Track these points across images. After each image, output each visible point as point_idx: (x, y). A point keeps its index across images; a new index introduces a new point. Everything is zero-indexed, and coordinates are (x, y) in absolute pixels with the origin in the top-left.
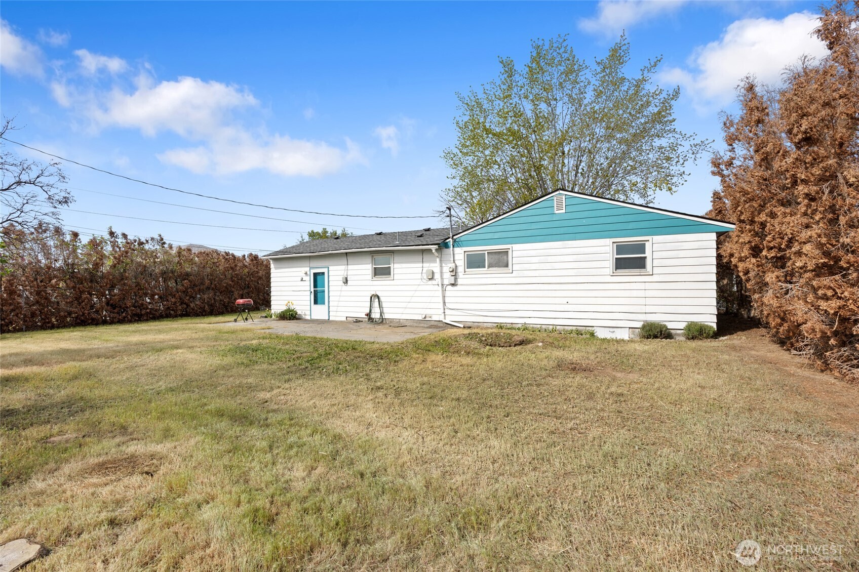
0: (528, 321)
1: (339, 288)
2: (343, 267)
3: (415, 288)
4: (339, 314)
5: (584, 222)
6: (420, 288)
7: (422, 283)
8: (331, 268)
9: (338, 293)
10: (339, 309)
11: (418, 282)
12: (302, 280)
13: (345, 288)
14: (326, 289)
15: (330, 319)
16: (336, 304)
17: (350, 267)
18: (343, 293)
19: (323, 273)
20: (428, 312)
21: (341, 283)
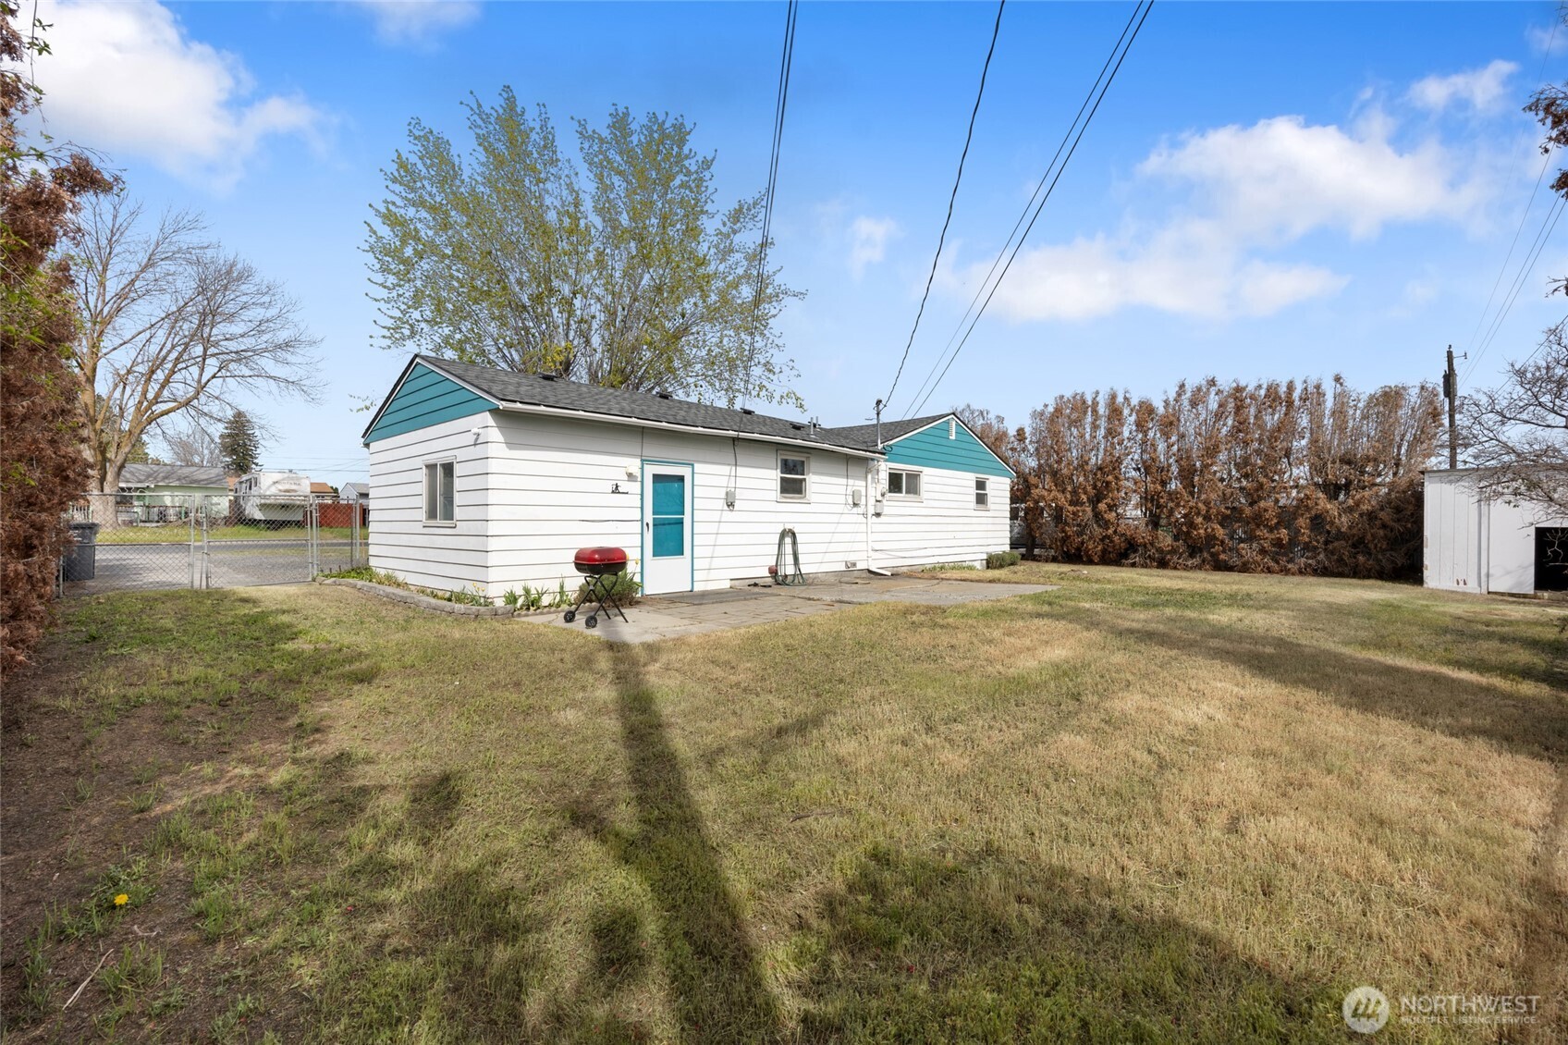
0: (942, 560)
1: (716, 515)
2: (725, 469)
3: (835, 518)
4: (713, 574)
5: (963, 453)
6: (845, 518)
7: (846, 511)
8: (697, 466)
9: (713, 528)
10: (716, 563)
11: (840, 509)
12: (616, 490)
13: (728, 515)
14: (687, 519)
15: (695, 589)
16: (708, 551)
17: (741, 471)
18: (723, 528)
19: (681, 479)
20: (851, 558)
21: (721, 504)
